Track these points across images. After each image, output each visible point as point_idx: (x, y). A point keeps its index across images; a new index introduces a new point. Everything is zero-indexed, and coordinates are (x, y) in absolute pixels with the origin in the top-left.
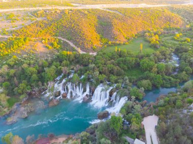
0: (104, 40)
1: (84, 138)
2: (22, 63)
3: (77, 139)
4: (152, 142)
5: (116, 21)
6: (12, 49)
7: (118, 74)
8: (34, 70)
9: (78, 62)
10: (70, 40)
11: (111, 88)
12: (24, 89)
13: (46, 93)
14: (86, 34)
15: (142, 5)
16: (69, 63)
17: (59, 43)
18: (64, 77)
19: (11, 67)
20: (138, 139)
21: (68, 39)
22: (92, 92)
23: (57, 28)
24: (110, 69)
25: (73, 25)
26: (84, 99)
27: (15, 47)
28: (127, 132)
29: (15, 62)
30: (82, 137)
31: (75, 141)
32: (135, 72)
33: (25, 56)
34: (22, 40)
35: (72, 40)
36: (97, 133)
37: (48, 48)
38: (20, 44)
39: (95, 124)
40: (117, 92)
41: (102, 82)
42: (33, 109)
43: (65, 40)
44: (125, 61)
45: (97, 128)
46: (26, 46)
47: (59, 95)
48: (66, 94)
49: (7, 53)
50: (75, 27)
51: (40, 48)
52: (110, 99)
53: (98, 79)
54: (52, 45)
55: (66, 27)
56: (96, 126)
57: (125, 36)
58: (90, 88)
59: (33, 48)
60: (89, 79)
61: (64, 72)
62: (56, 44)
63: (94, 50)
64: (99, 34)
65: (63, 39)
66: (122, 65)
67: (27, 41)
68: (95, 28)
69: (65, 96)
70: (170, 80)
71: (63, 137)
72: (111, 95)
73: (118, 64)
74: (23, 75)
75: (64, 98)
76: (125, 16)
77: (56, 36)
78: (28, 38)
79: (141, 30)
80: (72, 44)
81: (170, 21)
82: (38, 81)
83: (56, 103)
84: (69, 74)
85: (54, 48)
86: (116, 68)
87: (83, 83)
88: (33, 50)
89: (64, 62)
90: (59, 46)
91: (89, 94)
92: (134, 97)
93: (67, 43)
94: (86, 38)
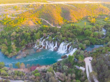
0: (65, 21)
1: (55, 66)
2: (22, 31)
4: (89, 68)
5: (72, 10)
6: (17, 24)
7: (72, 37)
8: (29, 34)
9: (51, 31)
11: (69, 44)
12: (24, 43)
13: (35, 46)
14: (55, 17)
15: (87, 2)
16: (46, 31)
17: (41, 21)
18: (44, 38)
19: (17, 32)
20: (82, 67)
21: (46, 20)
22: (58, 46)
23: (40, 14)
24: (68, 35)
25: (48, 12)
26: (54, 49)
27: (18, 23)
28: (76, 63)
29: (19, 30)
30: (54, 65)
32: (81, 37)
33: (24, 27)
34: (22, 19)
35: (48, 20)
36: (61, 64)
37: (35, 24)
38: (21, 22)
39: (60, 61)
40: (72, 46)
41: (64, 41)
42: (29, 53)
43: (44, 20)
44: (76, 31)
45: (61, 62)
46: (24, 23)
47: (42, 47)
48: (45, 47)
49: (15, 26)
50: (50, 13)
51: (31, 24)
52: (68, 50)
53: (62, 39)
54: (37, 22)
55: (45, 13)
57: (77, 18)
58: (57, 44)
59: (28, 23)
60: (57, 40)
61: (44, 36)
63: (59, 25)
64: (62, 17)
65: (43, 20)
66: (74, 33)
67: (25, 20)
68: (60, 14)
69: (44, 48)
70: (100, 41)
72: (68, 48)
73: (73, 32)
74: (23, 37)
76: (77, 8)
77: (39, 18)
78: (25, 18)
79: (85, 15)
80: (48, 22)
81: (102, 11)
82: (31, 40)
83: (40, 51)
84: (47, 37)
85: (39, 24)
86: (71, 34)
87: (54, 42)
88: (28, 24)
89: (44, 31)
90: (41, 23)
92: (81, 48)
93: (45, 21)
94: (56, 19)
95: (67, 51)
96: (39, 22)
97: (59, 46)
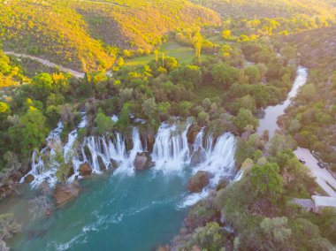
5: (119, 16)
10: (38, 54)
13: (31, 178)
14: (71, 38)
17: (13, 62)
18: (68, 129)
20: (314, 194)
21: (33, 53)
25: (31, 24)
35: (44, 53)
40: (205, 131)
41: (164, 119)
43: (24, 56)
47: (72, 172)
48: (89, 165)
50: (40, 28)
55: (15, 30)
57: (147, 40)
62: (6, 65)
64: (96, 39)
65: (19, 55)
68: (83, 30)
69: (86, 171)
72: (191, 141)
83: (75, 192)
86: (178, 87)
89: (52, 97)
90: (17, 68)
93: (32, 61)
94: (77, 47)
97: (151, 145)
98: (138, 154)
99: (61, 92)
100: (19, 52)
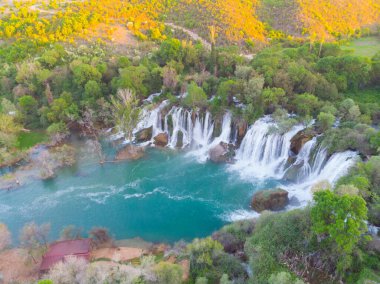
0: (275, 35)
1: (200, 260)
3: (178, 260)
6: (58, 34)
7: (324, 96)
8: (95, 71)
10: (191, 28)
13: (114, 131)
14: (230, 15)
16: (182, 67)
17: (166, 31)
21: (187, 26)
22: (238, 136)
23: (166, 6)
26: (212, 152)
27: (65, 31)
29: (59, 59)
30: (196, 253)
31: (170, 264)
34: (84, 18)
35: (196, 27)
37: (139, 39)
38: (77, 26)
39: (241, 223)
41: (269, 111)
42: (71, 161)
43: (180, 28)
44: (341, 65)
46: (92, 33)
47: (148, 138)
48: (167, 137)
49: (45, 40)
50: (207, 4)
51: (120, 36)
52: (291, 160)
53: (259, 100)
54: (149, 33)
55: (185, 4)
56: (246, 227)
57: (330, 29)
58: (232, 126)
59: (105, 36)
60: (231, 104)
62: (158, 32)
64: (263, 22)
65: (175, 27)
67: (94, 20)
68: (253, 11)
69: (161, 143)
71: (135, 246)
72: (295, 148)
75: (160, 147)
77: (161, 20)
78: (96, 16)
80: (195, 36)
82: (98, 97)
83: (135, 155)
84: (178, 90)
85: (153, 40)
86: (315, 78)
87: (214, 112)
88: (104, 39)
89: (172, 63)
90: (165, 37)
91: (227, 141)
93: (183, 33)
94: (232, 24)
95: (287, 166)
96: (157, 34)
97: (240, 138)
98: (221, 143)
99: (183, 61)
100: (178, 24)
